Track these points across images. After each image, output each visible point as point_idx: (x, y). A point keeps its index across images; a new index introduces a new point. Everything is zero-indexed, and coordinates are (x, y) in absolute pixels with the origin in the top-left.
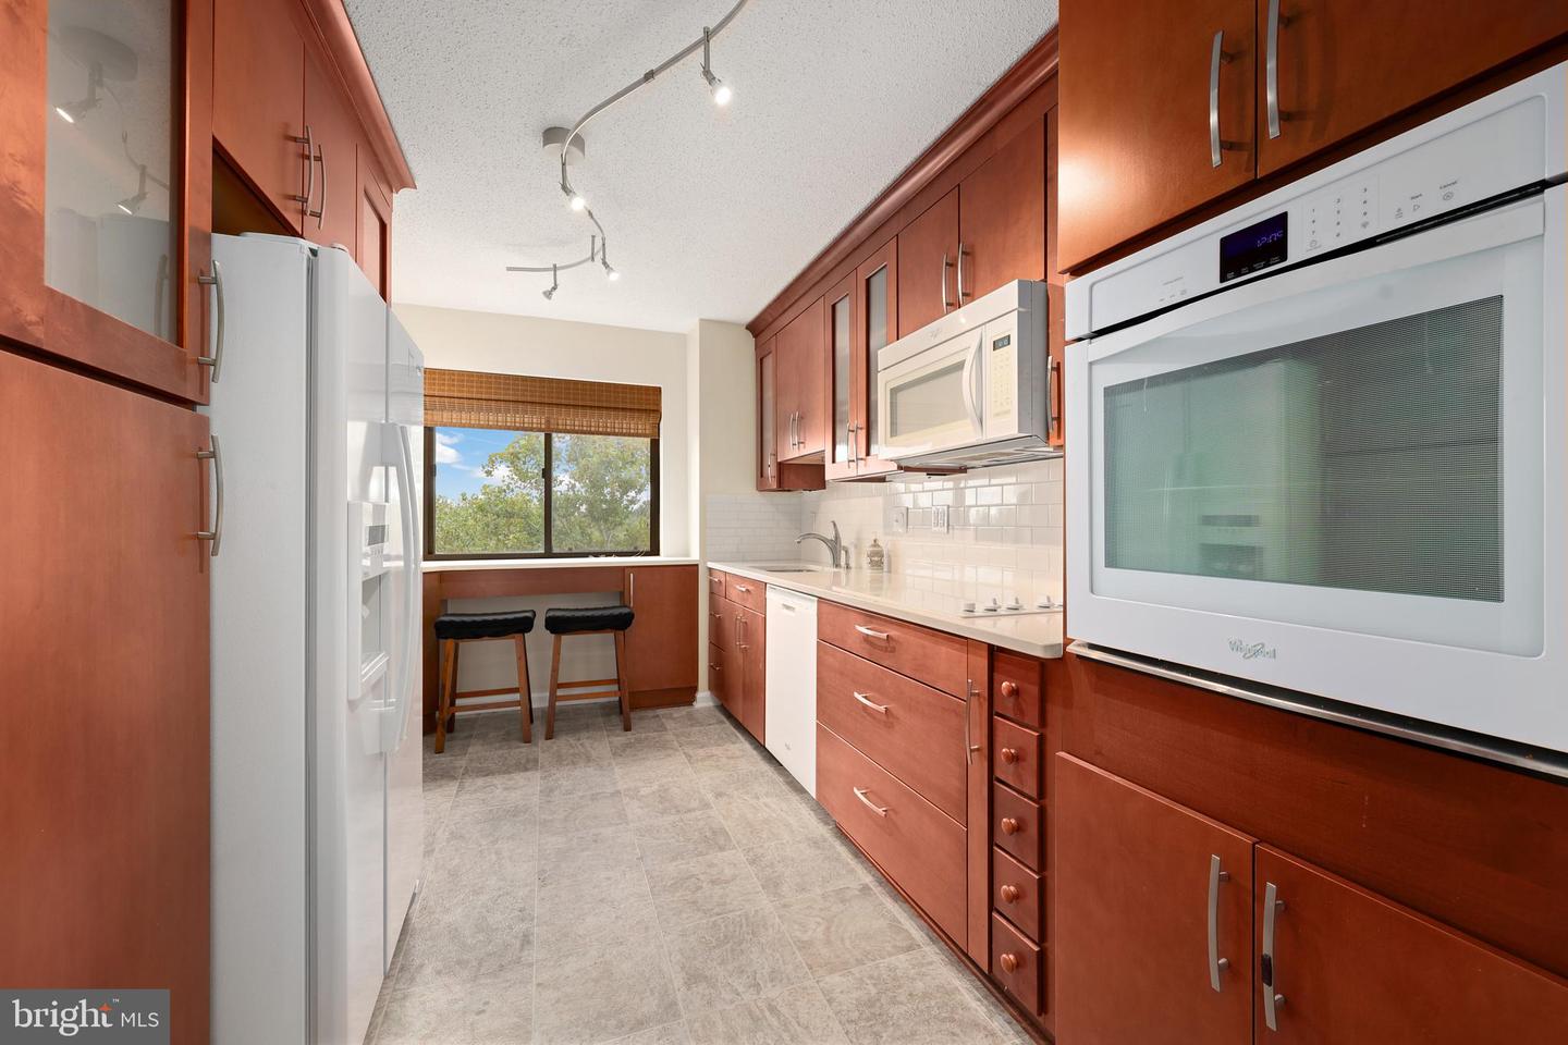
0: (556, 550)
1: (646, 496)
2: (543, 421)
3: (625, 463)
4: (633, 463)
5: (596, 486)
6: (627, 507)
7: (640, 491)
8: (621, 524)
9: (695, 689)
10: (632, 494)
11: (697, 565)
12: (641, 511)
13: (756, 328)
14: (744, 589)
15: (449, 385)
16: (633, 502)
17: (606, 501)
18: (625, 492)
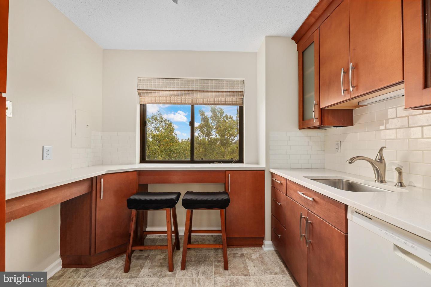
0: (196, 159)
1: (237, 138)
2: (190, 99)
3: (231, 129)
4: (233, 129)
5: (223, 136)
6: (231, 142)
7: (235, 137)
8: (229, 146)
9: (263, 238)
10: (233, 138)
11: (264, 170)
12: (235, 143)
13: (298, 37)
14: (311, 199)
15: (149, 85)
16: (233, 140)
17: (225, 140)
18: (231, 137)
